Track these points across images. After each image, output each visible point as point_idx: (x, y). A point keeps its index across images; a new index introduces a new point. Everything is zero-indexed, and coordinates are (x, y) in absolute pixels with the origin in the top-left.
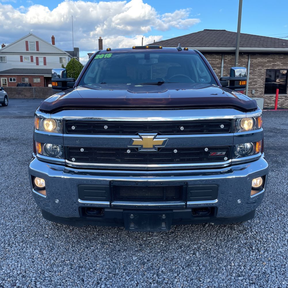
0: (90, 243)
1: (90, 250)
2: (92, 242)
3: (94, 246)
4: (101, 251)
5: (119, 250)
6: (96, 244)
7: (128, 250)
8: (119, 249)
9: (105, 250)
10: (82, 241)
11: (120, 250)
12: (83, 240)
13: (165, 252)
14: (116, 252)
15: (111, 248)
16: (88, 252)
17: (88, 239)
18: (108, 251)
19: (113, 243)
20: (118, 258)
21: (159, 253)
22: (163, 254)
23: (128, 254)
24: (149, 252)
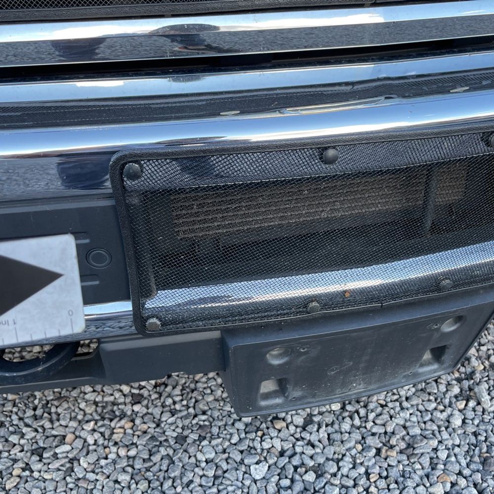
0: (48, 425)
1: (56, 464)
2: (54, 417)
3: (70, 438)
4: (103, 462)
5: (181, 439)
6: (73, 424)
7: (215, 430)
8: (179, 430)
9: (122, 452)
10: (14, 417)
11: (186, 433)
12: (15, 410)
13: (362, 412)
14: (171, 452)
15: (145, 432)
16: (47, 476)
17: (36, 402)
18: (132, 453)
19: (145, 402)
20: (188, 485)
21: (339, 417)
22: (357, 422)
23: (224, 451)
24: (299, 421)
